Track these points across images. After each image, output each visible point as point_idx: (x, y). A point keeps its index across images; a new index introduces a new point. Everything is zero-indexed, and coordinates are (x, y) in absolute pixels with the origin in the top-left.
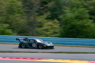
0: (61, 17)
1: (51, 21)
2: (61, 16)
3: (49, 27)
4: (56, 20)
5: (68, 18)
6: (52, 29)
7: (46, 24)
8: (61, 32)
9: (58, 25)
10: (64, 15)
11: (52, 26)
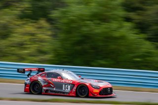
0: (55, 14)
1: (31, 24)
2: (56, 11)
3: (27, 38)
4: (43, 22)
5: (74, 16)
6: (34, 42)
7: (20, 30)
8: (55, 50)
9: (49, 33)
10: (64, 10)
11: (33, 35)
